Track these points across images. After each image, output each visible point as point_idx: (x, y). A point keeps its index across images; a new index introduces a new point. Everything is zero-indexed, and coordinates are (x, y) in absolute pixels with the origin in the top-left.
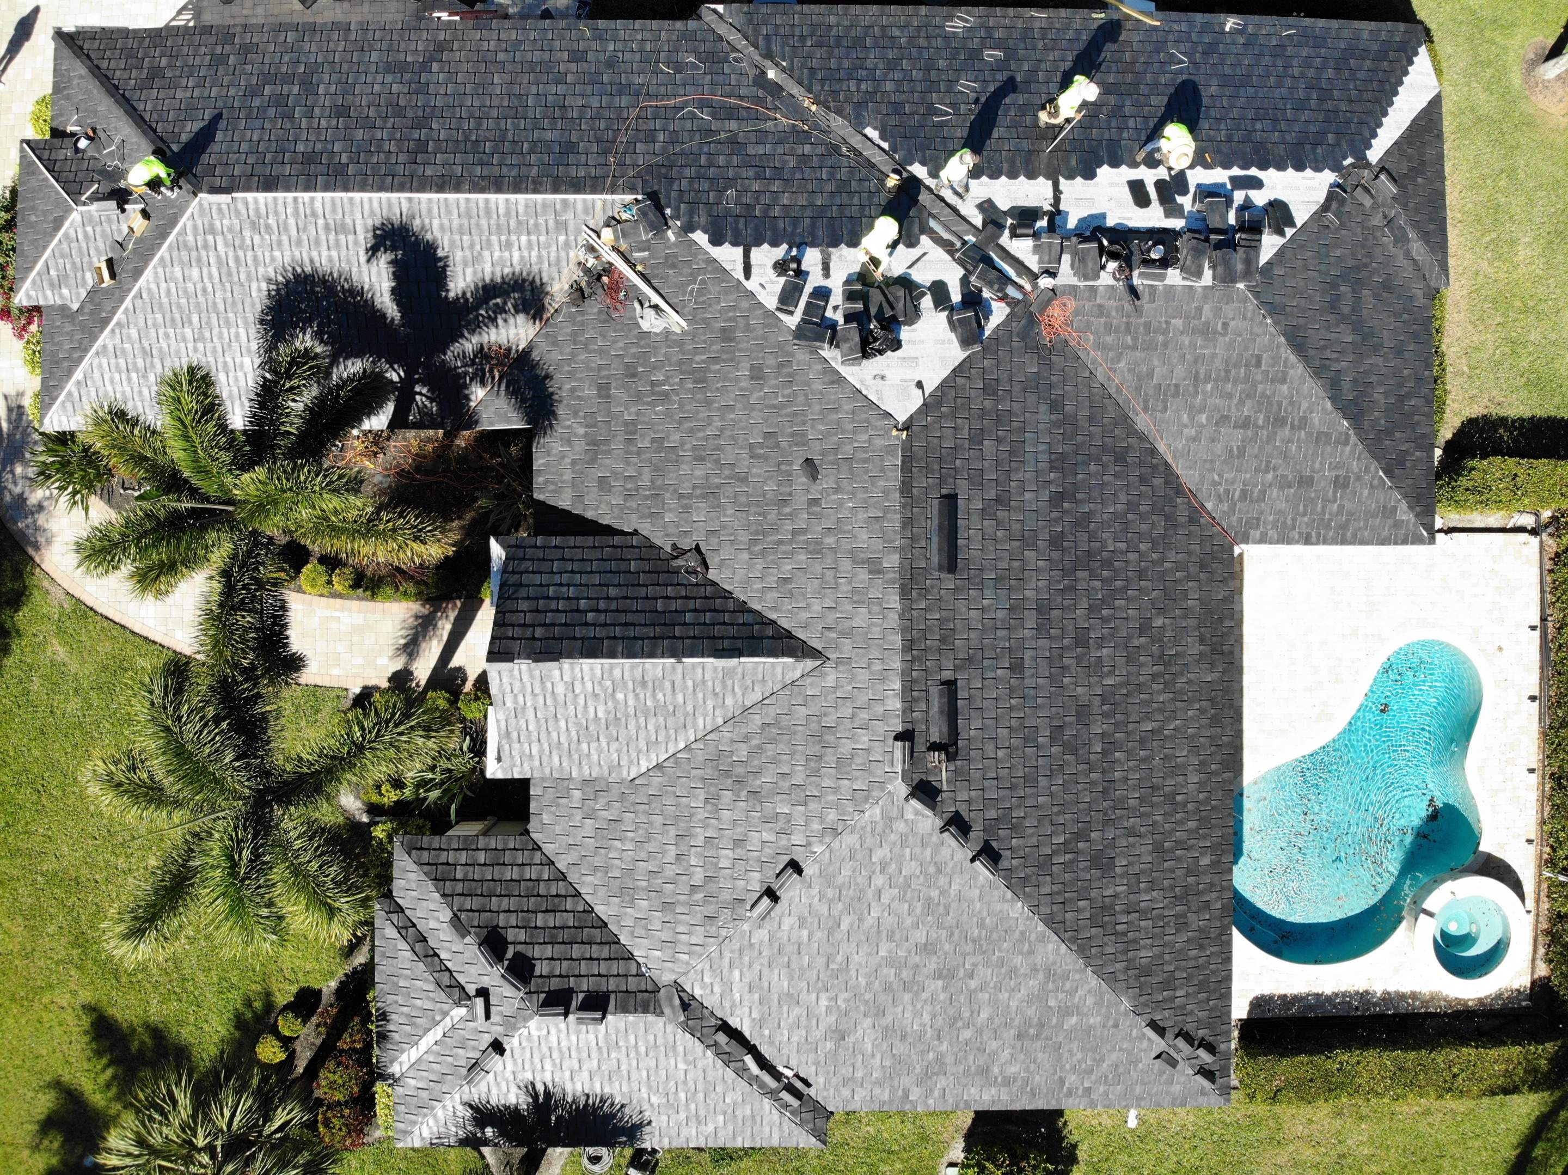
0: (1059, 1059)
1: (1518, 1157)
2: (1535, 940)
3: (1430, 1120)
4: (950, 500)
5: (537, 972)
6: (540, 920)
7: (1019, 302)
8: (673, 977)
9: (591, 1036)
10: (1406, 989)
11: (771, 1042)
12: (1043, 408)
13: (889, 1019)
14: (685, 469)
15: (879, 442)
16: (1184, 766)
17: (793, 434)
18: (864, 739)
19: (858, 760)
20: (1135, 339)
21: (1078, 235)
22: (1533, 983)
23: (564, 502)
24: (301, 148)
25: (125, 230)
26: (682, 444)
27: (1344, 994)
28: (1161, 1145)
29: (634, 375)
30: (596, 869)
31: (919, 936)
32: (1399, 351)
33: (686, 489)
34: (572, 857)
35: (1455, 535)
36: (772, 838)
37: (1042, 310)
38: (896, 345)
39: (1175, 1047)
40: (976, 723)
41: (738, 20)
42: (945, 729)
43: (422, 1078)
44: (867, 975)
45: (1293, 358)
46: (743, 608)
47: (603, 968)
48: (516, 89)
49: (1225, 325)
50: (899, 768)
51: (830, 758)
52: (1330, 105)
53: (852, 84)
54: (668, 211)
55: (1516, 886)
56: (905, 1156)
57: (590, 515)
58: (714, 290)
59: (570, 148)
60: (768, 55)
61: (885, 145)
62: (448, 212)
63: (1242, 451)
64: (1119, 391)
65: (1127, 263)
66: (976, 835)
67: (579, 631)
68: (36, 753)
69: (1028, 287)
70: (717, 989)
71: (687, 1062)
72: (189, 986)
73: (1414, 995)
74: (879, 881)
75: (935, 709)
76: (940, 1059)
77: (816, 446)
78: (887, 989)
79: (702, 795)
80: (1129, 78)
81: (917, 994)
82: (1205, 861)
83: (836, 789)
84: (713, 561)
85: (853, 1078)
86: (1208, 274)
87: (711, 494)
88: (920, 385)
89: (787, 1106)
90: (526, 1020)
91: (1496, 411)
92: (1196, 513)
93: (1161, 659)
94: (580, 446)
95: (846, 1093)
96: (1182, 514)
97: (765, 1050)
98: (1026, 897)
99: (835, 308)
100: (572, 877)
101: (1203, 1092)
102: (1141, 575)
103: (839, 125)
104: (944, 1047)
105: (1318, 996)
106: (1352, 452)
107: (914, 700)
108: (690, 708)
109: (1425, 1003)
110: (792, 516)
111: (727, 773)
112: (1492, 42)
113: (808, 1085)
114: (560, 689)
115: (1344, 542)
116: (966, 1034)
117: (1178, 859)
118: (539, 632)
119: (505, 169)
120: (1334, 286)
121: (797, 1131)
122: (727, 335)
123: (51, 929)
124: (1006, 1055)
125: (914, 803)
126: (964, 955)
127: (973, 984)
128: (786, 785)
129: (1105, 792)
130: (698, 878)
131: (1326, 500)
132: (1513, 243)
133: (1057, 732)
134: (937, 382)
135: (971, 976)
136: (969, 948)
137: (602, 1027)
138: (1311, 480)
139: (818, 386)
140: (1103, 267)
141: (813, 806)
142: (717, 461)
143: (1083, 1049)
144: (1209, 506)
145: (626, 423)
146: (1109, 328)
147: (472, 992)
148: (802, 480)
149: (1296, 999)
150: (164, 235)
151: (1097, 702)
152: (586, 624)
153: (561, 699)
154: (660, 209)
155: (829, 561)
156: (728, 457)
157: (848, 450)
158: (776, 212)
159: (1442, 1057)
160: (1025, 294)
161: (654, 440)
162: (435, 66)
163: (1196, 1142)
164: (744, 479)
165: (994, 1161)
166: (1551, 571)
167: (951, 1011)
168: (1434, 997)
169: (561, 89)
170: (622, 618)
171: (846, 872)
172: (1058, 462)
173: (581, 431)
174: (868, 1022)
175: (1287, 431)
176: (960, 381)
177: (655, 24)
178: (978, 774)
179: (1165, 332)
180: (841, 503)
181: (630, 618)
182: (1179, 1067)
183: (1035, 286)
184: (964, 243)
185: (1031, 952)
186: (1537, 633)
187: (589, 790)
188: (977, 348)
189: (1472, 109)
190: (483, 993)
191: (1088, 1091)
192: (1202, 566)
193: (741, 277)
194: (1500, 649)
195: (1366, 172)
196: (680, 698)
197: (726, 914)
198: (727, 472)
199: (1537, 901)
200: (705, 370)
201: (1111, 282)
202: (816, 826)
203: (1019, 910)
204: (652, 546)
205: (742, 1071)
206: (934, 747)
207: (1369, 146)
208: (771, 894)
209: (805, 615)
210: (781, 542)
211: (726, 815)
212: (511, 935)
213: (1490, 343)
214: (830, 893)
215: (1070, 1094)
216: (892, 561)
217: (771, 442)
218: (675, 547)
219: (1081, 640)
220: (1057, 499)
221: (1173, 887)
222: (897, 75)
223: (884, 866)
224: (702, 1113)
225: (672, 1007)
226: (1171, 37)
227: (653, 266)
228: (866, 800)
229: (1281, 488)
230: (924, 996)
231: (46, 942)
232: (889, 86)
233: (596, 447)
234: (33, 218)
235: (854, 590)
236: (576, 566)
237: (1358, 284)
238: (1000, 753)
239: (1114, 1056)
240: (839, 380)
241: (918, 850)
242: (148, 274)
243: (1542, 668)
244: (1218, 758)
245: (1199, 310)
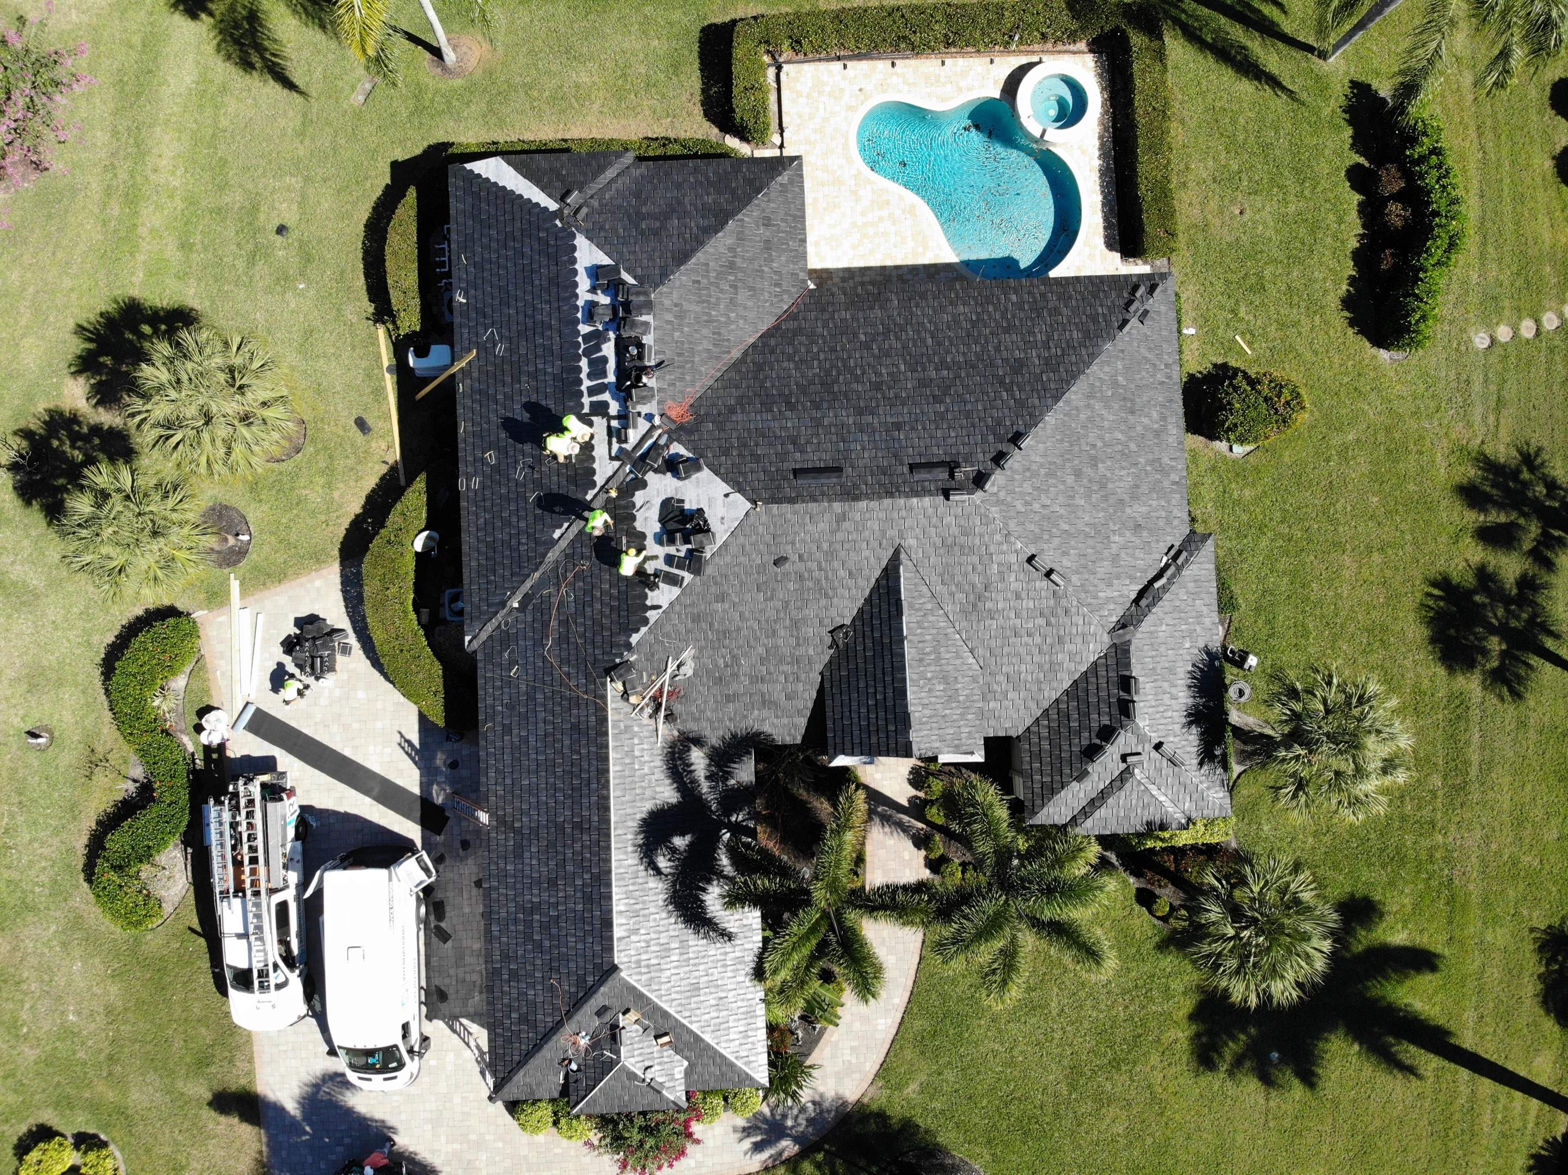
0: (1147, 386)
1: (1212, 52)
2: (1059, 52)
3: (1187, 119)
4: (796, 472)
5: (1108, 723)
6: (1074, 724)
7: (669, 437)
8: (1106, 635)
9: (1148, 686)
10: (1097, 143)
11: (1145, 571)
12: (734, 418)
13: (1126, 497)
14: (780, 642)
15: (764, 518)
16: (953, 315)
17: (759, 573)
18: (949, 520)
19: (962, 522)
20: (687, 362)
21: (626, 401)
22: (1091, 51)
23: (802, 722)
24: (580, 907)
25: (637, 1027)
26: (764, 645)
27: (1102, 186)
28: (1211, 307)
29: (721, 679)
30: (1040, 690)
31: (1070, 480)
32: (679, 186)
33: (793, 641)
34: (1033, 705)
35: (784, 125)
36: (1013, 575)
37: (674, 422)
38: (700, 511)
39: (1135, 312)
40: (935, 450)
41: (477, 625)
42: (940, 469)
43: (1184, 799)
44: (1098, 511)
45: (693, 260)
46: (869, 600)
47: (1103, 681)
48: (533, 767)
49: (676, 305)
50: (966, 497)
51: (963, 540)
52: (517, 234)
53: (521, 548)
54: (618, 661)
55: (1023, 70)
56: (1226, 481)
57: (810, 705)
58: (668, 628)
59: (576, 728)
60: (503, 604)
61: (566, 525)
62: (623, 803)
63: (752, 289)
64: (719, 370)
65: (644, 370)
66: (1004, 447)
67: (890, 703)
68: (984, 1103)
69: (660, 431)
70: (1112, 606)
71: (1161, 624)
72: (1140, 983)
73: (1101, 137)
74: (1036, 506)
75: (928, 476)
76: (1151, 462)
77: (766, 558)
78: (1105, 498)
79: (988, 622)
80: (507, 367)
81: (1108, 479)
82: (1014, 298)
83: (981, 535)
84: (839, 621)
85: (1166, 518)
86: (644, 318)
87: (796, 624)
88: (727, 495)
89: (1187, 560)
90: (1139, 728)
91: (698, 97)
92: (790, 316)
93: (886, 334)
94: (765, 713)
95: (1176, 522)
96: (792, 325)
97: (1150, 575)
98: (1042, 414)
99: (678, 550)
100: (1046, 705)
101: (1165, 291)
102: (833, 350)
103: (552, 556)
104: (1142, 460)
105: (1104, 205)
106: (748, 216)
107: (923, 489)
108: (934, 631)
109: (1106, 129)
110: (810, 571)
111: (974, 606)
112: (432, 100)
113: (1172, 546)
114: (927, 712)
115: (803, 217)
116: (1133, 446)
117: (1014, 316)
118: (892, 728)
119: (592, 769)
120: (642, 233)
121: (1203, 552)
122: (696, 619)
123: (1109, 1086)
124: (1146, 421)
125: (987, 487)
126: (1081, 451)
127: (1099, 444)
128: (980, 567)
129: (973, 367)
130: (1041, 621)
131: (779, 231)
132: (577, 86)
133: (937, 400)
134: (724, 485)
135: (1094, 446)
136: (1076, 448)
137: (1141, 679)
138: (767, 242)
139: (728, 559)
140: (645, 385)
141: (992, 549)
142: (775, 621)
143: (1139, 372)
144: (785, 307)
145: (751, 683)
146: (682, 379)
147: (1124, 765)
148: (787, 566)
149: (1106, 219)
150: (641, 996)
151: (916, 375)
152: (885, 699)
153: (933, 712)
154: (616, 666)
155: (838, 546)
156: (771, 614)
157: (768, 538)
158: (614, 592)
159: (1141, 120)
160: (664, 433)
161: (762, 664)
162: (517, 825)
163: (1208, 283)
164: (786, 604)
165: (1224, 422)
166: (805, 54)
167: (1118, 457)
168: (1101, 123)
169: (532, 739)
170: (880, 675)
171: (1032, 527)
172: (767, 406)
173: (756, 712)
174: (1128, 510)
175: (738, 260)
176: (722, 471)
177: (480, 682)
178: (967, 448)
179: (682, 342)
180: (803, 541)
181: (879, 672)
182: (1148, 308)
183: (659, 427)
184: (631, 472)
185: (1077, 409)
186: (849, 64)
187: (990, 696)
188: (702, 461)
189: (484, 116)
190: (1124, 758)
191: (1167, 365)
192: (823, 310)
193: (660, 611)
194: (860, 90)
195: (566, 212)
196: (928, 637)
197: (1064, 602)
198: (782, 615)
199: (1033, 52)
200: (718, 631)
201: (654, 379)
202: (1005, 547)
203: (1050, 419)
204: (830, 662)
205: (1164, 589)
206: (952, 476)
207: (546, 209)
208: (1049, 574)
209: (872, 560)
210: (826, 578)
211: (1000, 606)
212: (1085, 742)
213: (650, 102)
214: (1046, 537)
215: (1170, 377)
216: (837, 507)
217: (763, 587)
218: (830, 647)
219: (877, 386)
220: (791, 406)
221: (1032, 319)
222: (514, 519)
223: (1027, 504)
224: (1194, 614)
225: (1126, 635)
226: (474, 339)
227: (653, 669)
228: (987, 516)
229: (772, 261)
230: (1109, 475)
231: (1118, 1089)
232: (522, 524)
233: (766, 703)
234: (626, 1098)
235: (856, 530)
236: (846, 709)
237: (641, 216)
238: (953, 434)
239: (1142, 350)
240: (725, 544)
241: (1016, 484)
242: (665, 1006)
243: (872, 59)
244: (947, 293)
245: (668, 322)
